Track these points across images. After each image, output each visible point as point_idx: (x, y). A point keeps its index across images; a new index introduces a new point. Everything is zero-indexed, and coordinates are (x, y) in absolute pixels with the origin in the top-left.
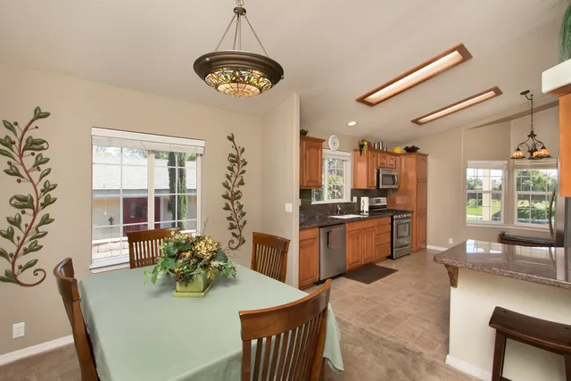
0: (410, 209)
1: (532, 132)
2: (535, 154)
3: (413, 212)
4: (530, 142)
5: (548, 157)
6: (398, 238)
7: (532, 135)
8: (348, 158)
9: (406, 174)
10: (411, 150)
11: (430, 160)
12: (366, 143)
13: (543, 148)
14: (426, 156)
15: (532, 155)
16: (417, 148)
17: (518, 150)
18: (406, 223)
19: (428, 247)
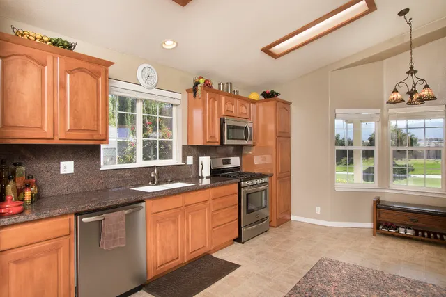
0: (269, 172)
1: (412, 68)
2: (416, 96)
3: (272, 175)
4: (410, 81)
5: (434, 98)
6: (248, 212)
7: (412, 72)
8: (178, 102)
9: (265, 127)
10: (269, 96)
11: (294, 110)
12: (202, 81)
13: (427, 87)
14: (288, 104)
15: (412, 97)
16: (277, 94)
17: (395, 91)
18: (261, 191)
19: (293, 218)
